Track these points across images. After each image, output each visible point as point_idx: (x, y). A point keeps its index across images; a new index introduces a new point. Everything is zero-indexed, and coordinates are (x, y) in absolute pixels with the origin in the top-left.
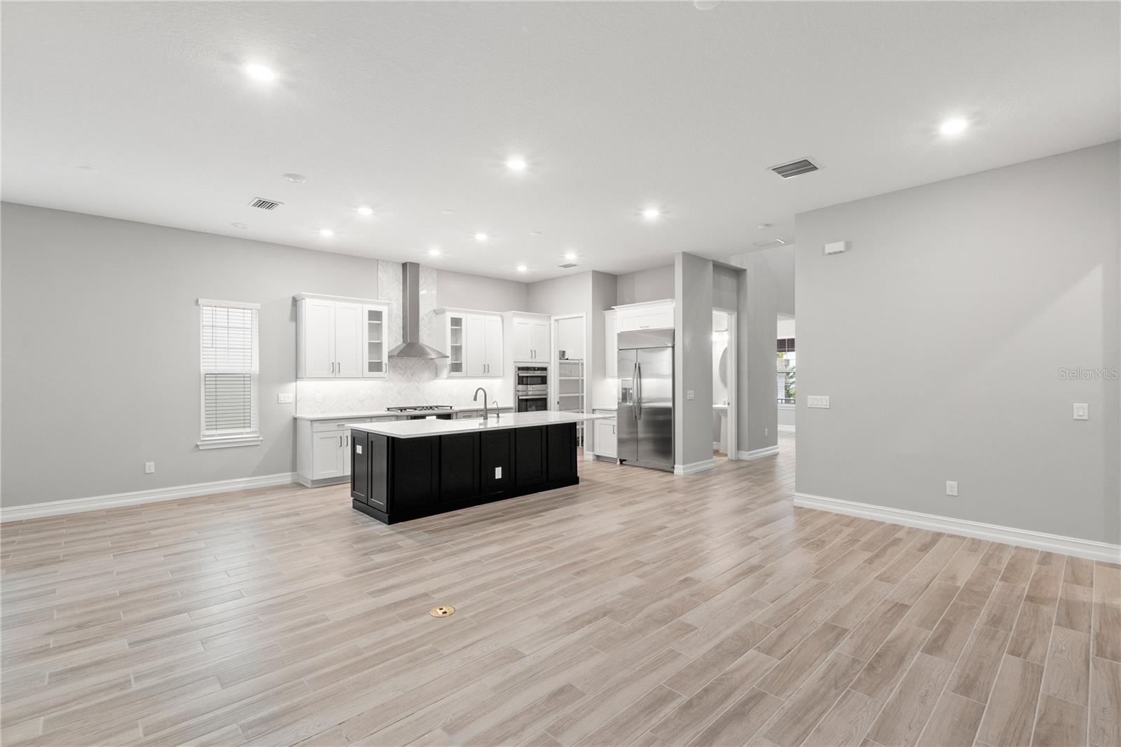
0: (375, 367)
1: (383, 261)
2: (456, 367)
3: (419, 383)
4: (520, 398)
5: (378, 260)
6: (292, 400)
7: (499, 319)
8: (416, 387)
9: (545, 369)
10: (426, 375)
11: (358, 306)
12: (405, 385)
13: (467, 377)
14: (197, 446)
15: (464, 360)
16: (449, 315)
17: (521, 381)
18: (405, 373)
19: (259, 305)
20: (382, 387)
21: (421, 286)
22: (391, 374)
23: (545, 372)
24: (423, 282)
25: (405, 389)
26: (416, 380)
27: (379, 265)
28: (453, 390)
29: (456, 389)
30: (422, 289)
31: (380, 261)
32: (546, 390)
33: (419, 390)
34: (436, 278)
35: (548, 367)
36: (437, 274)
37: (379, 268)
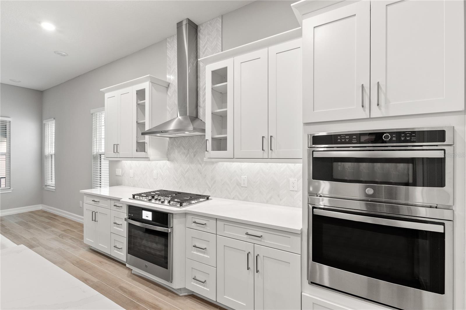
1: (170, 37)
4: (317, 212)
5: (166, 39)
6: (121, 174)
8: (199, 170)
12: (188, 166)
13: (233, 158)
15: (230, 133)
16: (209, 69)
17: (323, 170)
18: (188, 153)
20: (169, 168)
21: (204, 46)
22: (176, 154)
23: (437, 146)
24: (207, 40)
25: (187, 171)
26: (198, 161)
27: (167, 43)
28: (242, 177)
29: (246, 177)
30: (205, 50)
31: (168, 39)
32: (449, 208)
33: (201, 173)
34: (221, 27)
35: (454, 127)
36: (222, 22)
37: (167, 45)
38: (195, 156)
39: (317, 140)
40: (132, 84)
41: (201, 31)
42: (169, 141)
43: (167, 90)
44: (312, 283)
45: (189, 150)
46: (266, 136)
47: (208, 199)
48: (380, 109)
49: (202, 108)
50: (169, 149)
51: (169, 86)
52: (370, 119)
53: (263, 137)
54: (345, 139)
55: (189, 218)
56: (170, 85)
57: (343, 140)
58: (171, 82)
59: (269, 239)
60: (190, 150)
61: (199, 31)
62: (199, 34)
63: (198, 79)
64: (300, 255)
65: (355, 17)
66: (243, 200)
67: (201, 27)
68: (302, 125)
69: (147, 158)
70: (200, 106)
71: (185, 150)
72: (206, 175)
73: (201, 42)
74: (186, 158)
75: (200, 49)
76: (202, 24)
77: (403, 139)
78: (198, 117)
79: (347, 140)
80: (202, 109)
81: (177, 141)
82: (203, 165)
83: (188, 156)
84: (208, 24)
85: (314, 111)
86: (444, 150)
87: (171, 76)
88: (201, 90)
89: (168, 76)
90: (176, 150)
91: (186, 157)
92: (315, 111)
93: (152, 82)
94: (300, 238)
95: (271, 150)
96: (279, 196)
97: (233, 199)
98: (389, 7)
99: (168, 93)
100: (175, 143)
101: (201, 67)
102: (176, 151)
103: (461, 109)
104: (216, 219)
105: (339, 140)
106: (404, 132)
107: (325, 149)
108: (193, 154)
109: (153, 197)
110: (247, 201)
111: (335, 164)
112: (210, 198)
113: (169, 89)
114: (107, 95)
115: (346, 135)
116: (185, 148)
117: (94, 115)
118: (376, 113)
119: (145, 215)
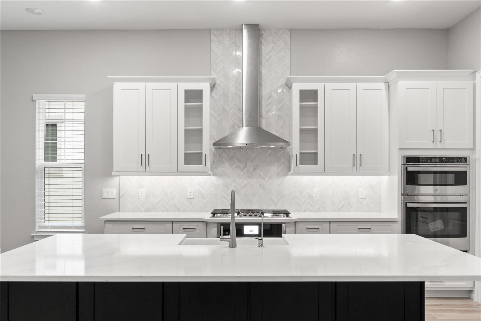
0: (194, 159)
1: (217, 30)
3: (263, 178)
4: (409, 205)
5: (211, 30)
6: (114, 195)
7: (382, 86)
8: (260, 185)
9: (464, 160)
10: (274, 169)
11: (173, 86)
12: (246, 182)
13: (325, 172)
14: (33, 237)
15: (320, 149)
16: (297, 87)
18: (245, 166)
19: (84, 96)
20: (215, 184)
21: (268, 54)
22: (226, 167)
23: (463, 165)
24: (271, 47)
25: (244, 186)
26: (260, 175)
27: (212, 35)
28: (314, 189)
29: (319, 189)
30: (268, 58)
31: (213, 31)
32: (467, 195)
33: (264, 188)
34: (290, 40)
35: (470, 156)
36: (290, 35)
37: (212, 38)
38: (255, 170)
39: (409, 160)
40: (177, 81)
41: (263, 36)
42: (216, 152)
43: (212, 91)
45: (246, 163)
48: (442, 144)
49: (264, 118)
50: (214, 161)
52: (436, 149)
53: (354, 155)
56: (216, 86)
57: (423, 161)
58: (218, 83)
60: (248, 163)
61: (261, 36)
62: (260, 39)
63: (260, 86)
65: (429, 90)
66: (315, 212)
67: (263, 33)
69: (205, 172)
70: (261, 117)
71: (240, 163)
72: (270, 190)
74: (243, 172)
75: (263, 56)
76: (264, 30)
77: (451, 161)
78: (261, 128)
79: (425, 161)
80: (265, 120)
82: (266, 180)
83: (246, 169)
84: (273, 32)
85: (406, 141)
86: (466, 167)
87: (219, 75)
88: (263, 99)
90: (227, 163)
93: (210, 84)
97: (305, 211)
98: (444, 90)
99: (213, 94)
100: (224, 154)
101: (263, 75)
102: (227, 165)
103: (473, 148)
104: (330, 222)
105: (421, 161)
106: (451, 158)
108: (252, 168)
110: (319, 212)
113: (214, 89)
114: (118, 87)
115: (425, 158)
116: (240, 161)
117: (37, 103)
118: (439, 146)
119: (247, 230)
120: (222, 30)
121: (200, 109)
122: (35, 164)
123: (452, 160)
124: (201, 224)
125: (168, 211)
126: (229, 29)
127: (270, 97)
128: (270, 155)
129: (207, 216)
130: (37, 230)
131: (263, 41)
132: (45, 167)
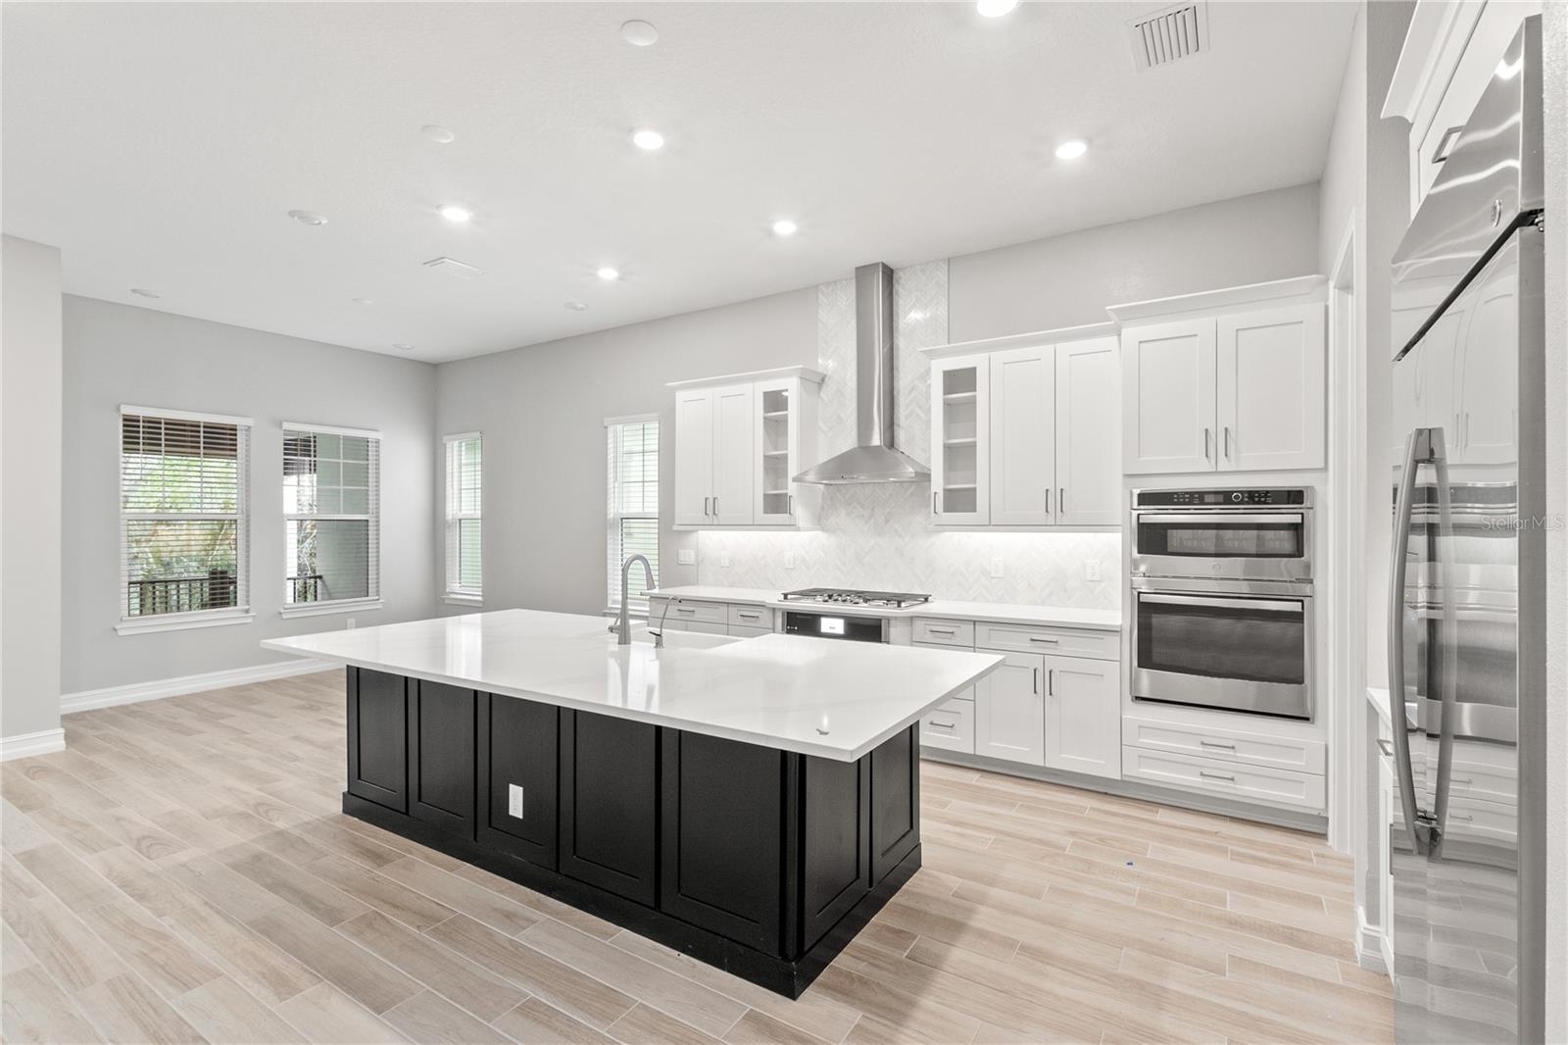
0: (776, 503)
1: (828, 284)
2: (960, 500)
4: (1144, 598)
5: (817, 286)
8: (896, 548)
9: (1295, 497)
11: (747, 387)
13: (989, 525)
15: (982, 481)
16: (940, 367)
17: (1152, 540)
19: (657, 414)
20: (824, 545)
22: (842, 518)
23: (1294, 509)
24: (914, 300)
25: (870, 550)
27: (820, 295)
28: (993, 559)
29: (1002, 560)
31: (820, 287)
32: (1308, 582)
33: (902, 555)
34: (946, 279)
35: (1312, 486)
36: (949, 270)
37: (820, 301)
38: (887, 521)
39: (1145, 499)
40: (753, 379)
41: (902, 281)
43: (820, 389)
44: (1137, 698)
45: (873, 510)
46: (1052, 490)
47: (926, 600)
48: (1229, 461)
50: (824, 507)
51: (823, 380)
52: (1216, 473)
53: (1047, 490)
54: (1184, 498)
55: (919, 625)
56: (826, 379)
57: (1181, 500)
58: (829, 373)
59: (1069, 644)
60: (876, 510)
61: (897, 281)
62: (896, 286)
63: (895, 372)
64: (1118, 663)
65: (1197, 338)
66: (995, 602)
67: (901, 274)
68: (1121, 477)
69: (792, 526)
70: (899, 426)
71: (864, 509)
72: (913, 558)
73: (901, 302)
74: (867, 525)
75: (900, 316)
76: (903, 269)
77: (1257, 499)
78: (895, 446)
79: (1186, 501)
81: (844, 491)
82: (906, 539)
83: (872, 521)
84: (917, 271)
85: (1139, 457)
86: (1302, 514)
87: (830, 361)
88: (901, 394)
89: (820, 361)
90: (844, 512)
91: (866, 523)
92: (1142, 459)
93: (801, 378)
94: (1119, 638)
95: (1062, 511)
96: (1065, 591)
97: (974, 600)
98: (1240, 333)
99: (822, 394)
101: (901, 352)
103: (1320, 467)
104: (975, 622)
105: (1176, 499)
106: (1257, 492)
107: (1156, 511)
108: (883, 517)
109: (830, 597)
110: (1003, 602)
111: (1169, 532)
112: (930, 599)
113: (824, 386)
114: (681, 397)
115: (1187, 493)
116: (863, 507)
117: (611, 429)
118: (1224, 466)
119: (826, 625)
120: (835, 282)
121: (784, 420)
122: (606, 514)
123: (1260, 497)
124: (765, 611)
125: (759, 588)
126: (846, 280)
127: (913, 389)
128: (912, 494)
129: (774, 598)
130: (609, 605)
131: (901, 290)
132: (622, 519)
